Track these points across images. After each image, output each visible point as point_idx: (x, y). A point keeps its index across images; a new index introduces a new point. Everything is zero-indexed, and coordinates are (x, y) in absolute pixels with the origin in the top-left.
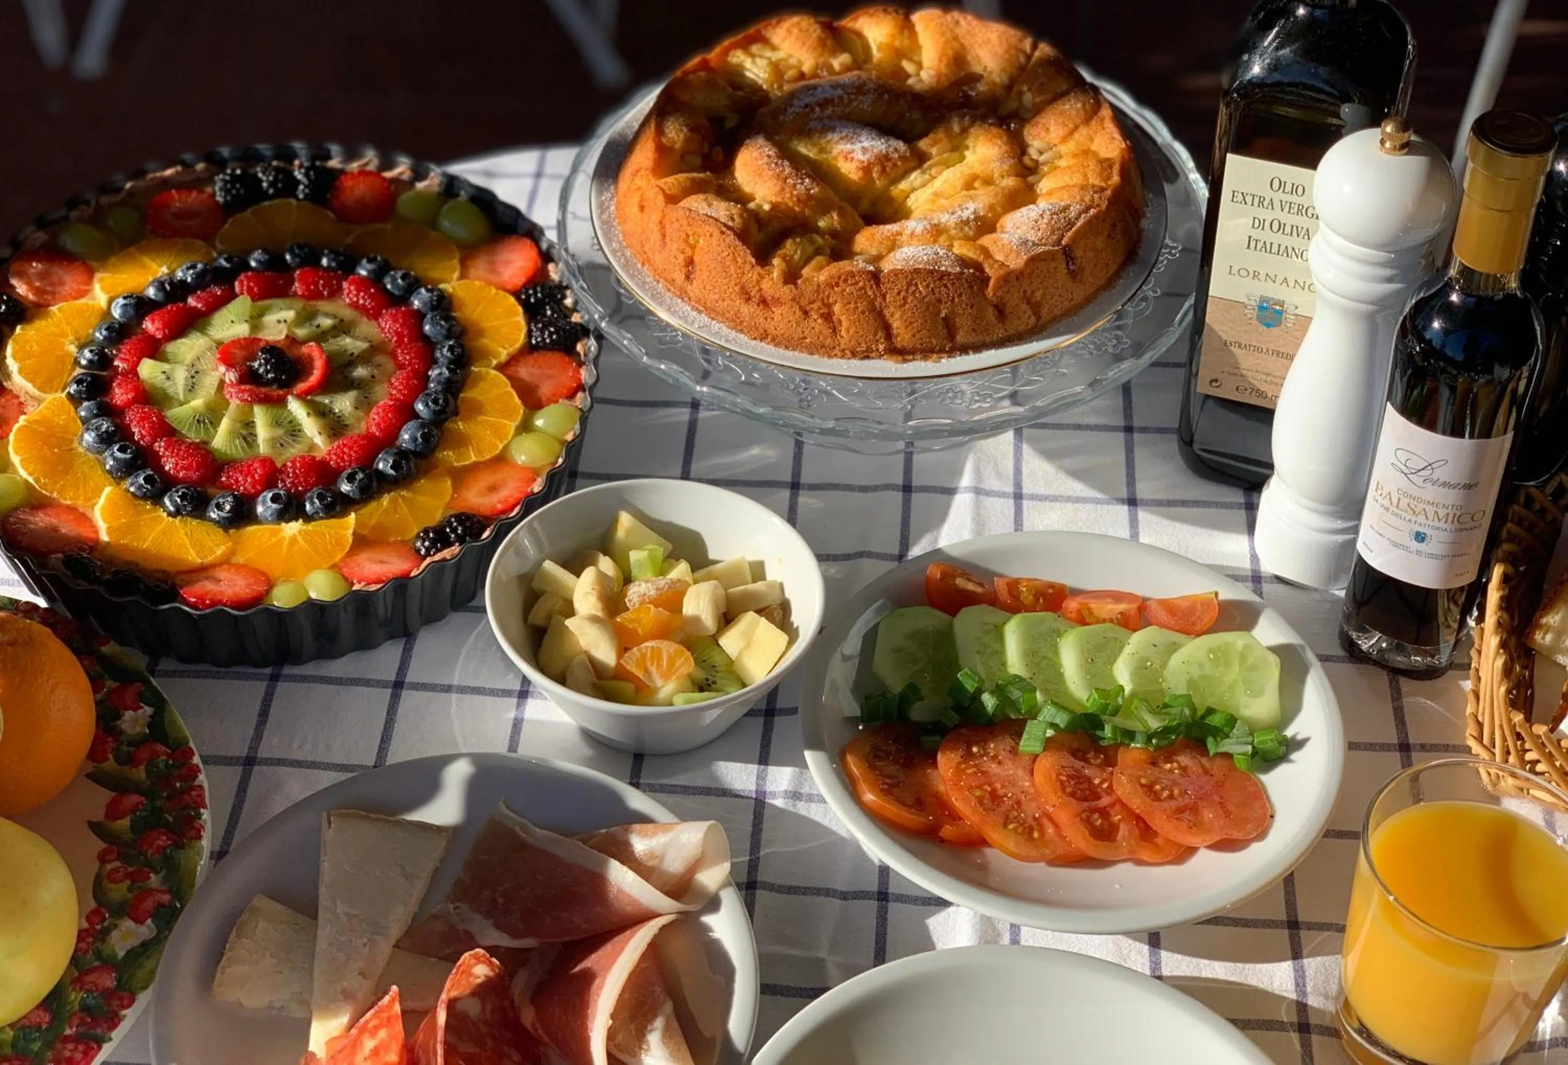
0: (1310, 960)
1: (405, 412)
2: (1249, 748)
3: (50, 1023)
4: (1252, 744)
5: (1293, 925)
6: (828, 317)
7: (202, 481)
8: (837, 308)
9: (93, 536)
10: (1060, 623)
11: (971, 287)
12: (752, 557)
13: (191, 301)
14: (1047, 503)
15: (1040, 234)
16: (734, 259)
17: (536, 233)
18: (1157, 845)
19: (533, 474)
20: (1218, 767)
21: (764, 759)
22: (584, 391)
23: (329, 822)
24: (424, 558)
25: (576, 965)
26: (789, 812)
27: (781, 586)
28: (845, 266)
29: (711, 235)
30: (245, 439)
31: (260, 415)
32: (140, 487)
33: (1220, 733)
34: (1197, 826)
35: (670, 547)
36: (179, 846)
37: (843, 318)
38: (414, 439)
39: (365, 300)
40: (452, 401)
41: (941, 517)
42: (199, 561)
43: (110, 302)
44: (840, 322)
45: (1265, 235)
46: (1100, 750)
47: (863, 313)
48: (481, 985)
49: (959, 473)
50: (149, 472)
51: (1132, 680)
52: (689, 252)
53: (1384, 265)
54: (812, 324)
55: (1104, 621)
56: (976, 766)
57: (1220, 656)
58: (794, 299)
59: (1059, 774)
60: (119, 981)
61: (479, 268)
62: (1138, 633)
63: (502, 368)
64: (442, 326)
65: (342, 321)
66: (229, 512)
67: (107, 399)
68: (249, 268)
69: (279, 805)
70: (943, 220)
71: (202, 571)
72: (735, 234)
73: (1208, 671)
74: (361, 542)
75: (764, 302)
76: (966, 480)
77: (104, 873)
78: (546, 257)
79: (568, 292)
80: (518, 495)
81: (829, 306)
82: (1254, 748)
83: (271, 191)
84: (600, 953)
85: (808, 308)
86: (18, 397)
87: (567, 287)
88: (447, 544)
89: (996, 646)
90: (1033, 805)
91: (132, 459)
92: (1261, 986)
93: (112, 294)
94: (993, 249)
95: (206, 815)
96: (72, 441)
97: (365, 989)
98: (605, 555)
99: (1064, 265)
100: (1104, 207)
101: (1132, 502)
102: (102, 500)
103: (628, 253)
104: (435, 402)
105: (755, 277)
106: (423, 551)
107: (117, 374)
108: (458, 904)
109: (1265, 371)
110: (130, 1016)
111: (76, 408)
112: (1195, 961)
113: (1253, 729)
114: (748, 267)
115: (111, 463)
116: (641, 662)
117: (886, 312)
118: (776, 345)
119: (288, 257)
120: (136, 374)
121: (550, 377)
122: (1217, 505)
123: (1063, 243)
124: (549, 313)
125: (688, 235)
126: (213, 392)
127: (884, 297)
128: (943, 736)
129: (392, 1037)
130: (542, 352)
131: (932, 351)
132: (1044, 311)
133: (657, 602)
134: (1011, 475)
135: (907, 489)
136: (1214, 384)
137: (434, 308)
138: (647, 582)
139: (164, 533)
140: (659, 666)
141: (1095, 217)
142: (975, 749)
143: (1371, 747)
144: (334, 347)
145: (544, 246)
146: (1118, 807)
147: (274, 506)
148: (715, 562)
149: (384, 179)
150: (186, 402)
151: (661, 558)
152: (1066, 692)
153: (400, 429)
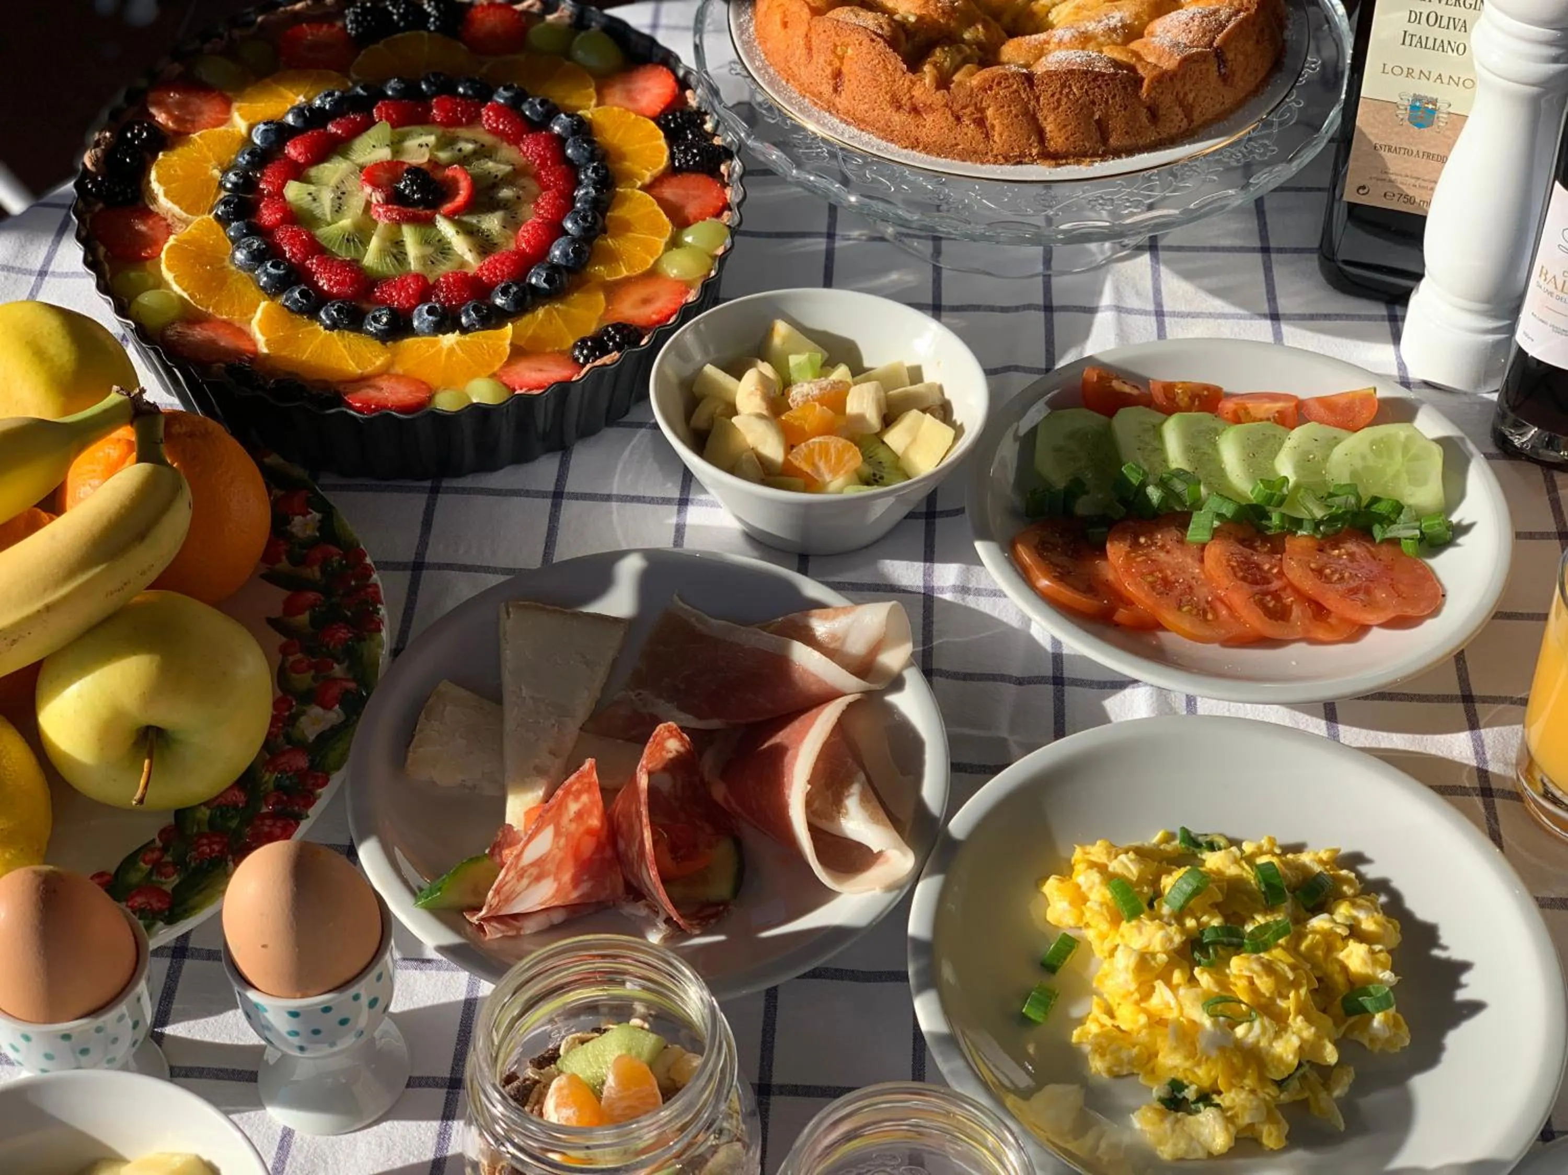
0: (1487, 730)
1: (555, 230)
2: (1418, 532)
3: (247, 802)
4: (1420, 528)
5: (1468, 699)
6: (980, 122)
7: (355, 296)
8: (990, 112)
9: (252, 348)
10: (1217, 424)
11: (1125, 88)
12: (909, 362)
13: (331, 128)
14: (1189, 319)
15: (1191, 36)
16: (885, 67)
17: (672, 60)
18: (1331, 625)
19: (687, 286)
20: (1385, 553)
21: (929, 556)
22: (730, 210)
23: (508, 613)
24: (583, 365)
25: (765, 742)
26: (959, 606)
27: (941, 388)
28: (997, 70)
29: (860, 44)
30: (395, 257)
31: (409, 235)
32: (296, 301)
33: (1387, 520)
34: (1370, 605)
35: (826, 355)
36: (360, 639)
37: (996, 122)
38: (565, 254)
39: (505, 126)
40: (600, 219)
41: (1085, 334)
42: (359, 371)
43: (251, 128)
44: (993, 126)
45: (1422, 30)
46: (1266, 539)
47: (1017, 116)
48: (671, 760)
49: (1100, 293)
50: (303, 287)
51: (1296, 472)
52: (837, 63)
53: (1550, 43)
54: (965, 130)
55: (1261, 420)
56: (1146, 555)
57: (1382, 448)
58: (946, 105)
59: (1228, 560)
60: (312, 761)
61: (616, 95)
62: (1297, 429)
63: (647, 188)
64: (584, 149)
65: (483, 146)
66: (386, 324)
67: (253, 220)
68: (386, 97)
69: (450, 604)
70: (1090, 28)
71: (363, 381)
72: (885, 41)
73: (1371, 462)
74: (518, 352)
75: (915, 110)
76: (1107, 299)
77: (287, 665)
78: (683, 84)
79: (708, 118)
80: (672, 306)
81: (982, 110)
82: (1421, 532)
83: (402, 24)
84: (788, 730)
85: (960, 113)
86: (165, 219)
87: (706, 113)
88: (605, 351)
89: (1156, 444)
90: (1205, 590)
91: (285, 275)
92: (1440, 754)
93: (252, 121)
94: (1144, 52)
95: (383, 611)
96: (223, 260)
97: (556, 764)
98: (763, 361)
99: (1215, 68)
100: (1253, 11)
101: (1275, 317)
102: (259, 314)
103: (771, 71)
104: (584, 219)
105: (907, 83)
106: (581, 360)
107: (263, 196)
108: (638, 691)
109: (1415, 175)
110: (325, 795)
111: (225, 229)
112: (1372, 733)
113: (1419, 515)
114: (899, 73)
115: (265, 279)
116: (809, 458)
117: (1040, 116)
118: (928, 153)
119: (424, 87)
120: (282, 196)
121: (695, 198)
122: (1359, 317)
123: (1215, 45)
124: (690, 136)
125: (836, 46)
126: (360, 212)
127: (1037, 99)
128: (1110, 528)
129: (593, 803)
130: (685, 174)
131: (1085, 155)
132: (1196, 115)
133: (822, 401)
134: (1151, 295)
135: (1048, 308)
136: (1361, 191)
137: (574, 133)
138: (809, 383)
139: (322, 345)
140: (828, 461)
141: (1245, 20)
142: (1142, 540)
143: (1531, 536)
144: (477, 171)
145: (681, 73)
146: (1289, 590)
147: (431, 318)
148: (871, 369)
149: (515, 11)
150: (334, 222)
151: (820, 363)
152: (1228, 485)
153: (550, 246)
